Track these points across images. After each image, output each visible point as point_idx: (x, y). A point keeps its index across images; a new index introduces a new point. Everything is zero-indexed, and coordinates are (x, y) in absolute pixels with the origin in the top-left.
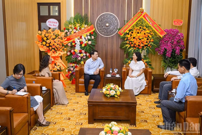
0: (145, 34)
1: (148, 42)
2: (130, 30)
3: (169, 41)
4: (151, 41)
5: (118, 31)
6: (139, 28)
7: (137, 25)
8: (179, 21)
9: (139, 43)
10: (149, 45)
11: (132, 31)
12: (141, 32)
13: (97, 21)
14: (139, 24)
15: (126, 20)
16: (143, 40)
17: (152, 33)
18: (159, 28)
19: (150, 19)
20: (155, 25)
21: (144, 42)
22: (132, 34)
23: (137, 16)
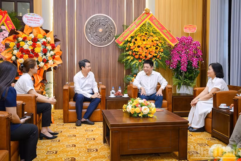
0: (153, 41)
1: (158, 52)
2: (132, 37)
3: (183, 51)
4: (160, 51)
5: (116, 39)
6: (144, 34)
7: (141, 30)
8: (192, 27)
9: (146, 53)
10: (158, 56)
11: (136, 38)
12: (147, 39)
13: (87, 25)
14: (144, 28)
15: (125, 24)
16: (150, 50)
17: (161, 41)
18: (170, 34)
19: (158, 22)
20: (165, 31)
21: (152, 51)
22: (135, 41)
23: (142, 18)
